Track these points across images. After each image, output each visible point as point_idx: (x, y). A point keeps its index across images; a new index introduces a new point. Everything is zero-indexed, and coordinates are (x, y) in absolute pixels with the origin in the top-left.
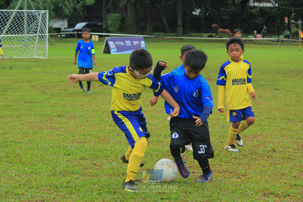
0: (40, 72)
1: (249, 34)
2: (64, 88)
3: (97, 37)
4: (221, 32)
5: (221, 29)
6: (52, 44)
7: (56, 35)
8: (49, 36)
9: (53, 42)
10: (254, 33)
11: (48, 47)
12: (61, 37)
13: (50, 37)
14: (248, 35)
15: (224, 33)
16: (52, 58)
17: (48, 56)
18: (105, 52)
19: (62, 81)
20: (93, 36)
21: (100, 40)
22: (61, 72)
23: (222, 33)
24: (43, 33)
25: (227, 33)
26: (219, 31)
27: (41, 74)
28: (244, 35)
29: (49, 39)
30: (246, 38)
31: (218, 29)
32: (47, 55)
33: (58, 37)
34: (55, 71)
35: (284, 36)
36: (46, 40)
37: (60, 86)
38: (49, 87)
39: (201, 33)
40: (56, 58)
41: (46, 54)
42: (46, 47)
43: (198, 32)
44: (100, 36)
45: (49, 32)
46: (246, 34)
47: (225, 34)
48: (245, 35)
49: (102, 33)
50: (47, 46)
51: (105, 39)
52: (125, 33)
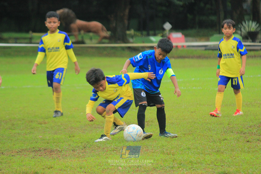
1: (151, 32)
4: (80, 29)
5: (79, 22)
10: (164, 29)
14: (148, 35)
15: (88, 30)
23: (82, 32)
25: (96, 32)
26: (73, 26)
28: (138, 33)
30: (143, 42)
31: (72, 21)
35: (241, 35)
39: (27, 31)
43: (20, 30)
46: (145, 33)
47: (91, 34)
48: (142, 34)
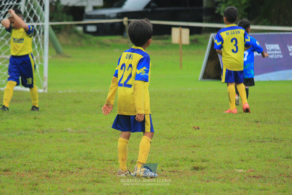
0: (26, 130)
2: (96, 175)
3: (186, 32)
6: (58, 52)
7: (71, 25)
8: (51, 30)
9: (63, 45)
11: (49, 59)
12: (85, 31)
13: (53, 33)
16: (61, 92)
17: (49, 85)
18: (206, 76)
19: (88, 157)
20: (175, 32)
21: (193, 42)
22: (86, 132)
24: (35, 19)
27: (29, 137)
29: (50, 38)
32: (45, 84)
33: (76, 32)
34: (69, 129)
36: (43, 39)
37: (83, 171)
38: (50, 173)
40: (70, 91)
41: (44, 79)
42: (42, 61)
44: (193, 31)
45: (51, 19)
49: (201, 21)
50: (46, 58)
51: (207, 39)
52: (265, 21)
